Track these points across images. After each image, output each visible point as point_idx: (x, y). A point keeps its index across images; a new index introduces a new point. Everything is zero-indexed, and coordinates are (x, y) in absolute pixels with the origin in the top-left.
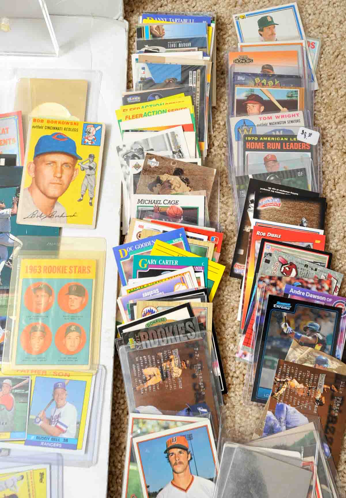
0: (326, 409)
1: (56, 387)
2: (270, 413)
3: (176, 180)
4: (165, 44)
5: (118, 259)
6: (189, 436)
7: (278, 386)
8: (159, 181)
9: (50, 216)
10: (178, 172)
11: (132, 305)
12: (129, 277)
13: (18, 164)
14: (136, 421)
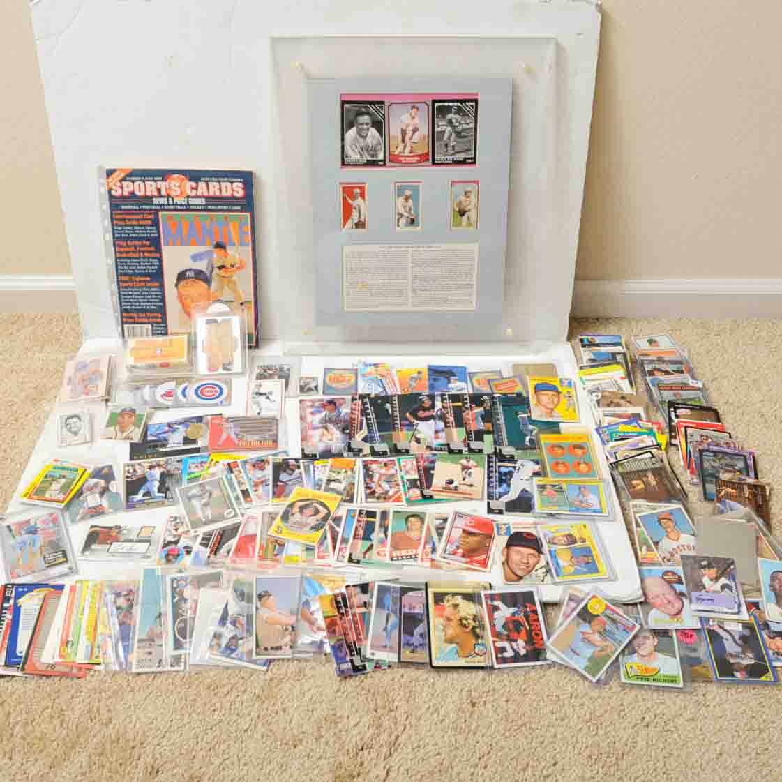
0: (753, 501)
1: (580, 488)
2: (718, 504)
3: (622, 402)
4: (598, 345)
5: (599, 434)
6: (671, 513)
7: (719, 492)
8: (612, 402)
9: (552, 416)
10: (623, 398)
11: (615, 453)
12: (608, 442)
13: (525, 395)
14: (635, 506)
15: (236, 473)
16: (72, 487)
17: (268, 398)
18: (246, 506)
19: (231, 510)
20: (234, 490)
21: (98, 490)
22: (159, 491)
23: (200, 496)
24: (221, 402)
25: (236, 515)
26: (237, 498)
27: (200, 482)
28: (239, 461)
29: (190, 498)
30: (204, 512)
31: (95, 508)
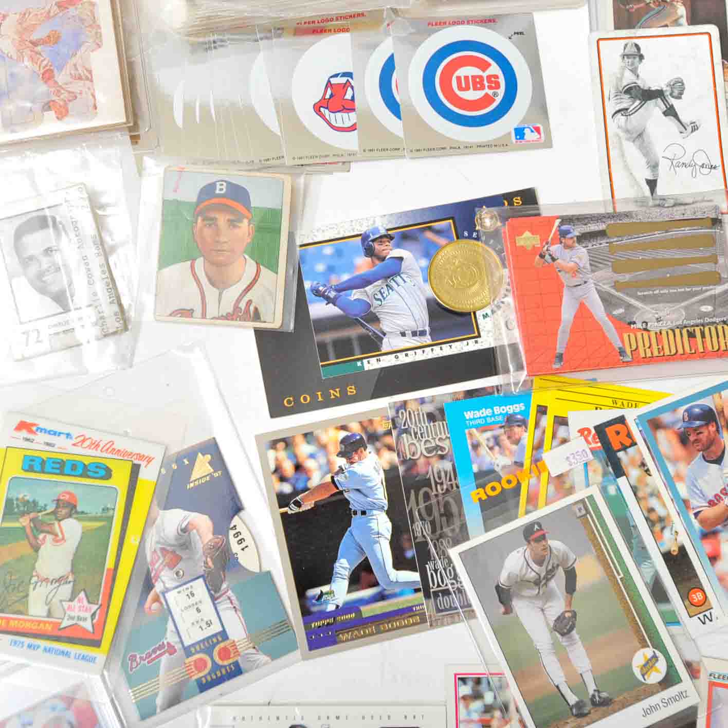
15: (634, 473)
16: (110, 563)
17: (670, 112)
18: (692, 624)
19: (649, 652)
20: (641, 555)
21: (200, 560)
22: (400, 563)
23: (537, 583)
24: (519, 132)
25: (670, 680)
26: (659, 594)
27: (522, 520)
28: (631, 416)
29: (504, 596)
30: (564, 660)
31: (208, 645)
